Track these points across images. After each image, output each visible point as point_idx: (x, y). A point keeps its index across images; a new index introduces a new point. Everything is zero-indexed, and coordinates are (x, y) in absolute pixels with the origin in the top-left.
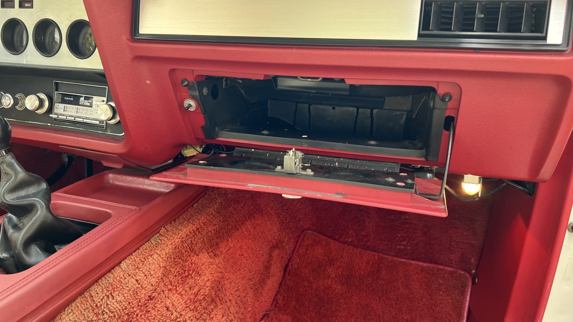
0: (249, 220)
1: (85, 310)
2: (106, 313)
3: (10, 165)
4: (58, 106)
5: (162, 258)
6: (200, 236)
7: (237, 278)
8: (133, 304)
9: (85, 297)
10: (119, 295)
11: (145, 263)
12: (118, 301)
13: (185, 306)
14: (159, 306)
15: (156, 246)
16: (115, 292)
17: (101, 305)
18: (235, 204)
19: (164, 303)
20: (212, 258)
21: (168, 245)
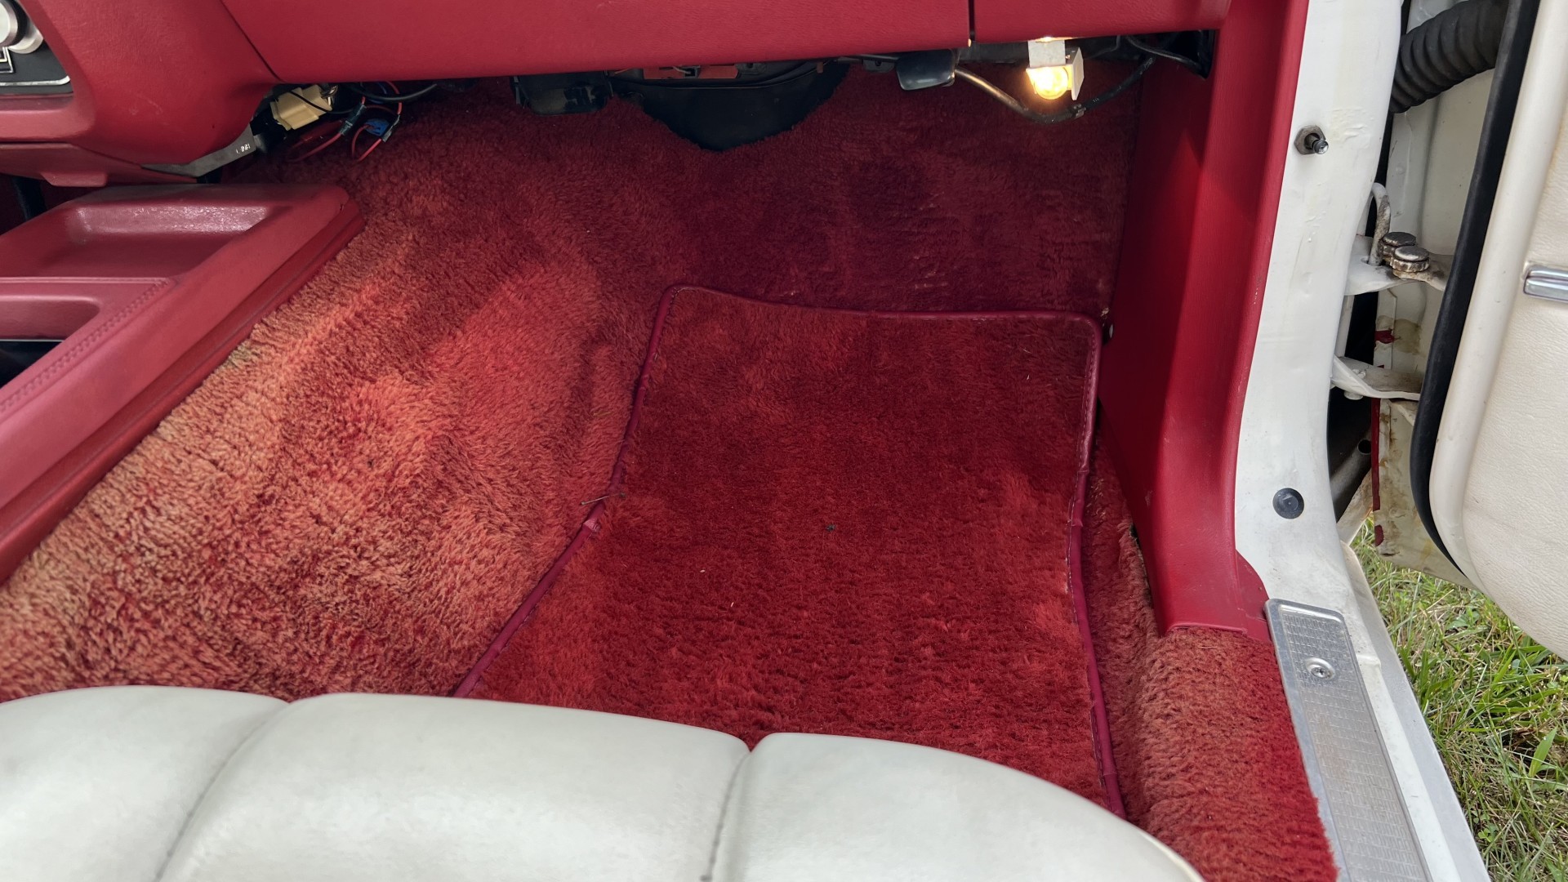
0: (507, 277)
1: (86, 550)
2: (150, 550)
5: (273, 400)
6: (368, 331)
7: (501, 426)
8: (218, 520)
9: (79, 520)
10: (172, 504)
11: (227, 416)
12: (173, 518)
13: (364, 507)
14: (292, 516)
15: (248, 372)
16: (159, 498)
17: (129, 534)
18: (458, 241)
19: (302, 508)
20: (416, 383)
21: (281, 366)
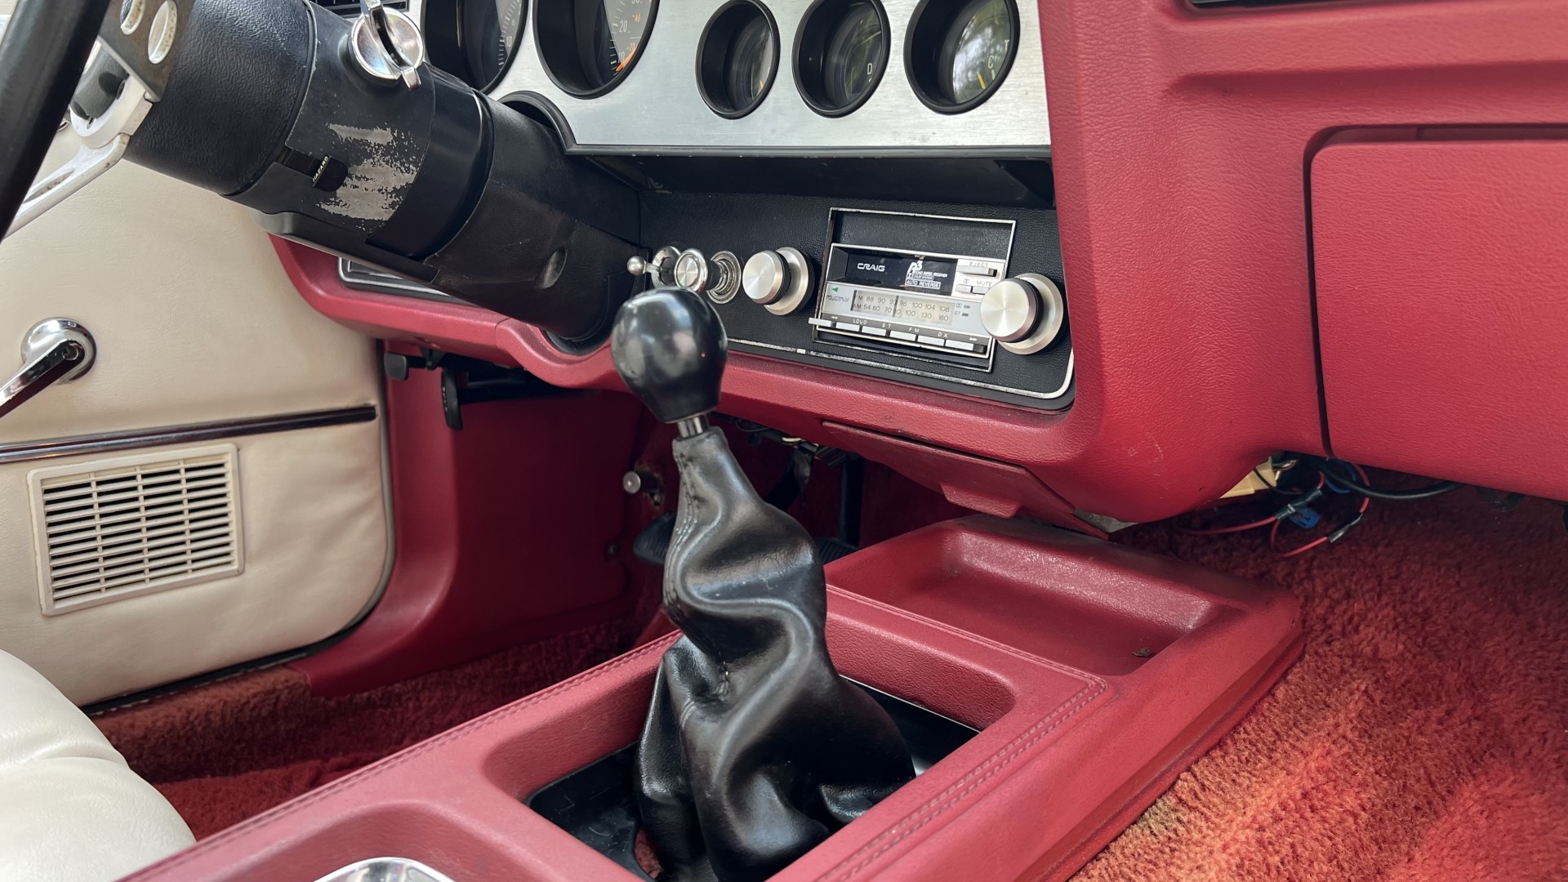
0: (1471, 778)
3: (713, 473)
4: (836, 290)
6: (1318, 826)
18: (1418, 707)
